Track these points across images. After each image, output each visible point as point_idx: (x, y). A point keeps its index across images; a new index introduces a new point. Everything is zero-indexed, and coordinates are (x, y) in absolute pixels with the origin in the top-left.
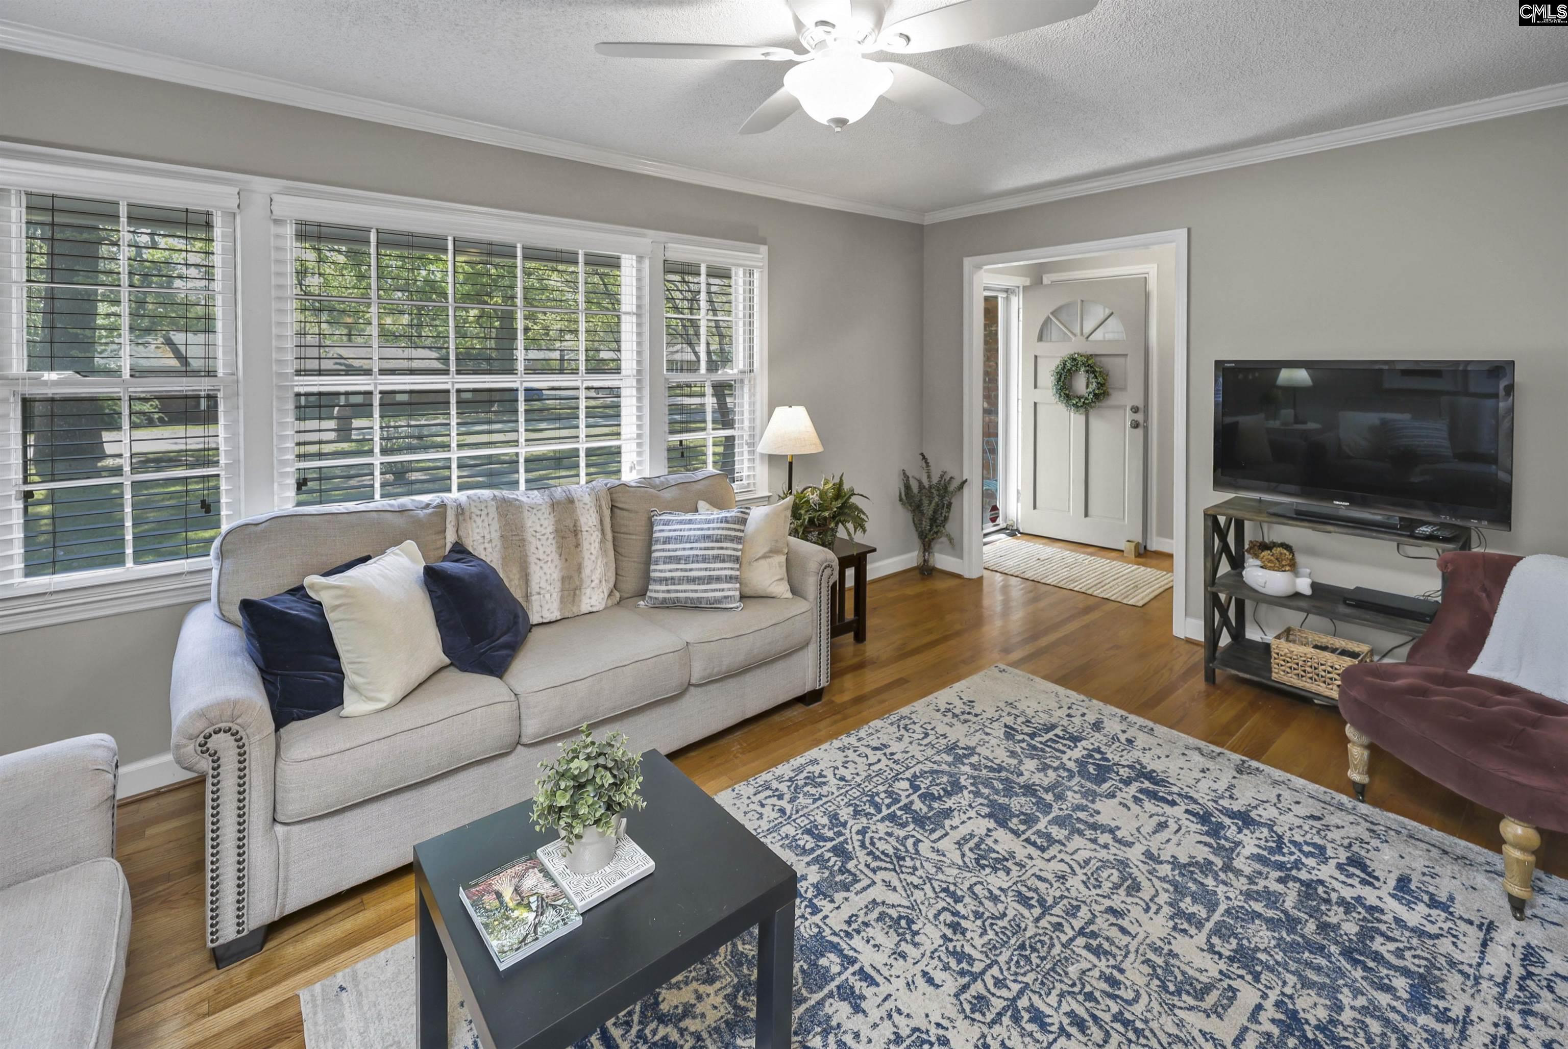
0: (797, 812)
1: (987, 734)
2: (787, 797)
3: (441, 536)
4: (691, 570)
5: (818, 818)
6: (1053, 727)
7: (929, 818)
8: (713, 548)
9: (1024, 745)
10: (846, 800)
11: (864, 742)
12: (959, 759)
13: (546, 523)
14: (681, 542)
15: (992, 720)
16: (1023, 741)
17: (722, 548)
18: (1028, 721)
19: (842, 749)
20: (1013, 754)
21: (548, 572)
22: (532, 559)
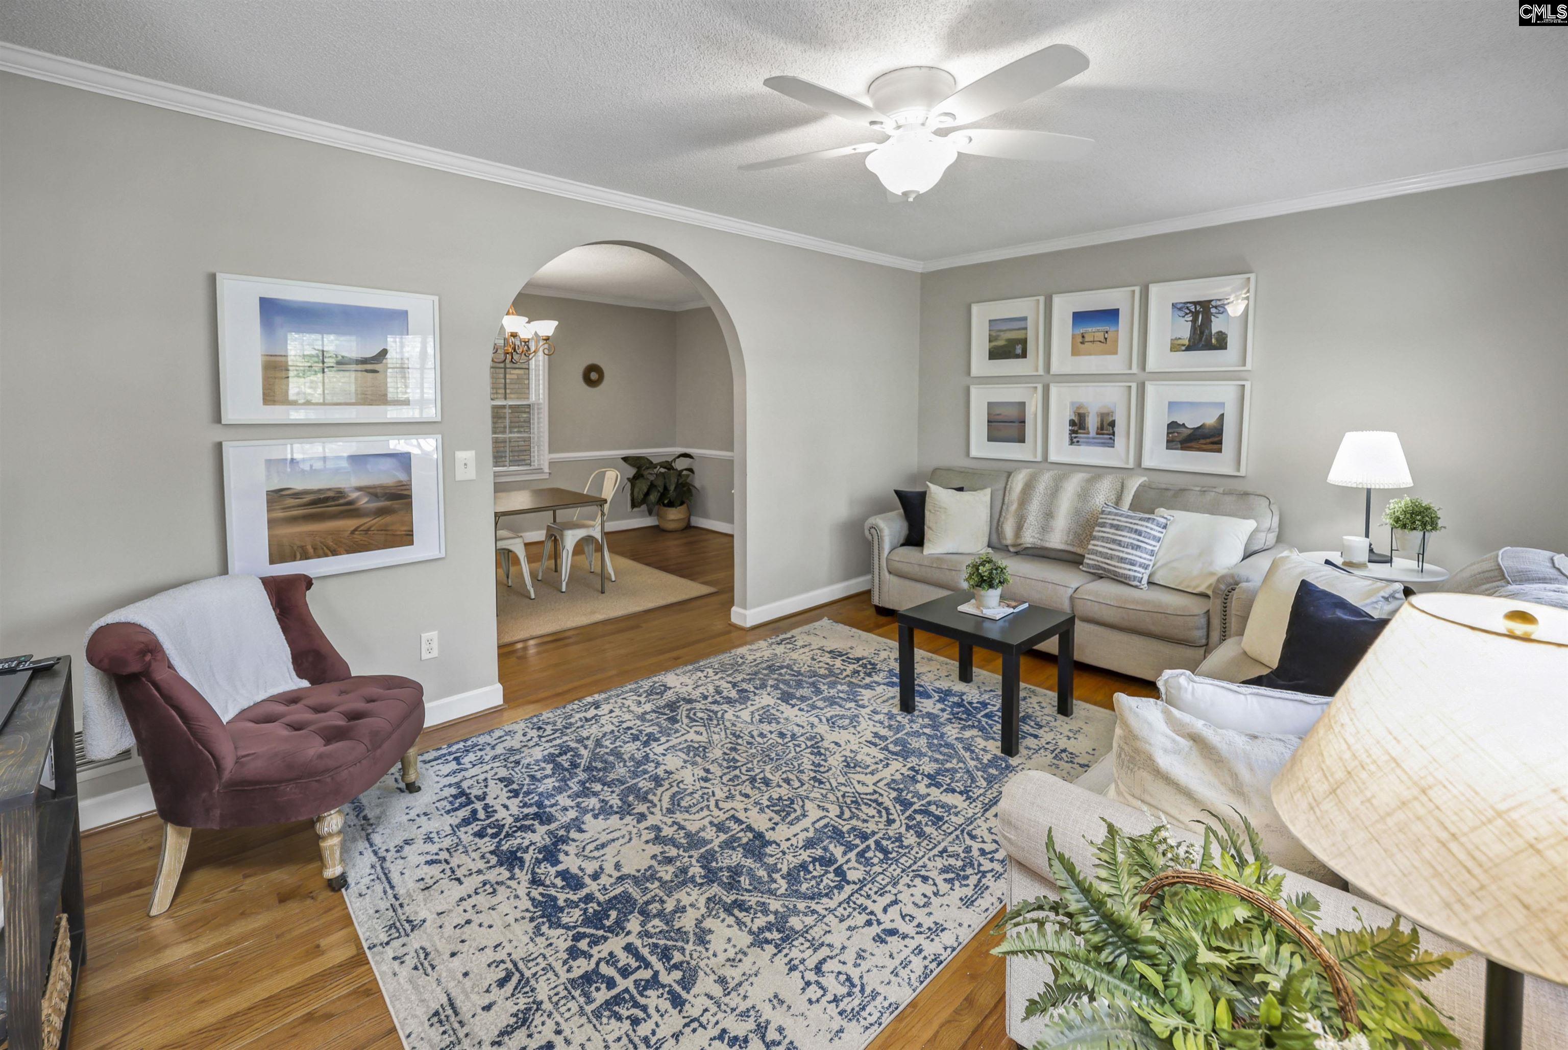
7: (828, 839)
10: (913, 853)
11: (911, 944)
16: (671, 969)
20: (702, 938)
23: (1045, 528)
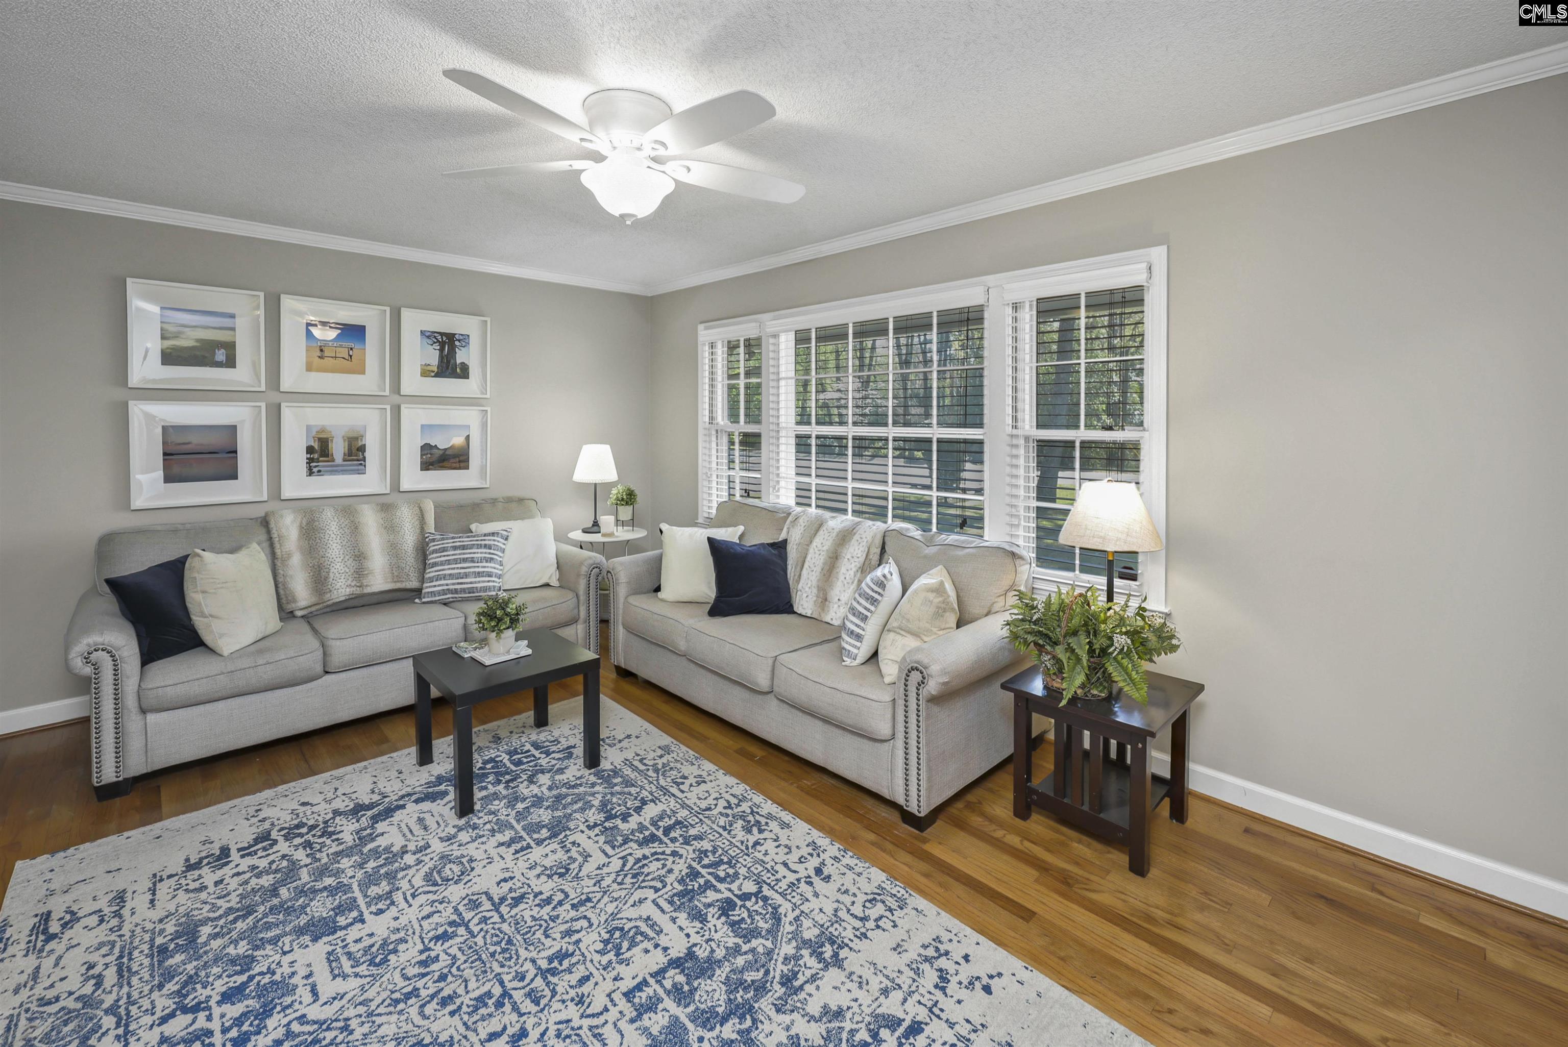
23: (360, 573)
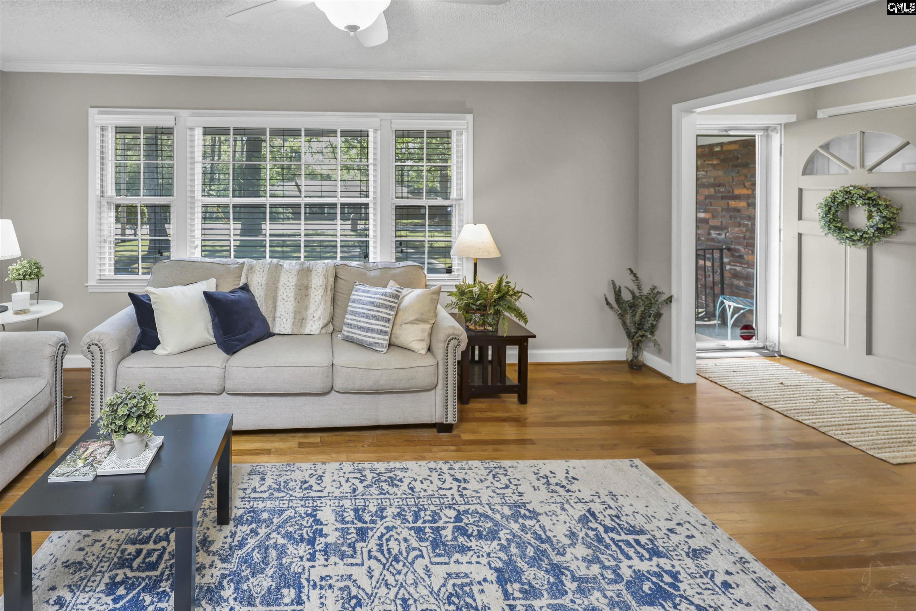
0: (363, 495)
1: (563, 509)
2: (366, 483)
3: (238, 279)
4: (360, 321)
5: (371, 505)
6: (642, 532)
7: (446, 545)
8: (373, 310)
9: (591, 533)
10: (401, 503)
11: (452, 472)
12: (516, 516)
13: (291, 280)
14: (359, 303)
15: (580, 501)
16: (595, 530)
17: (379, 311)
18: (618, 517)
19: (431, 470)
20: (572, 535)
21: (287, 307)
22: (279, 298)
